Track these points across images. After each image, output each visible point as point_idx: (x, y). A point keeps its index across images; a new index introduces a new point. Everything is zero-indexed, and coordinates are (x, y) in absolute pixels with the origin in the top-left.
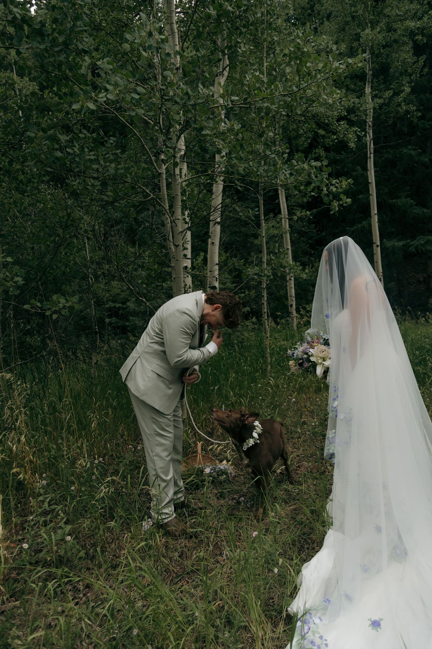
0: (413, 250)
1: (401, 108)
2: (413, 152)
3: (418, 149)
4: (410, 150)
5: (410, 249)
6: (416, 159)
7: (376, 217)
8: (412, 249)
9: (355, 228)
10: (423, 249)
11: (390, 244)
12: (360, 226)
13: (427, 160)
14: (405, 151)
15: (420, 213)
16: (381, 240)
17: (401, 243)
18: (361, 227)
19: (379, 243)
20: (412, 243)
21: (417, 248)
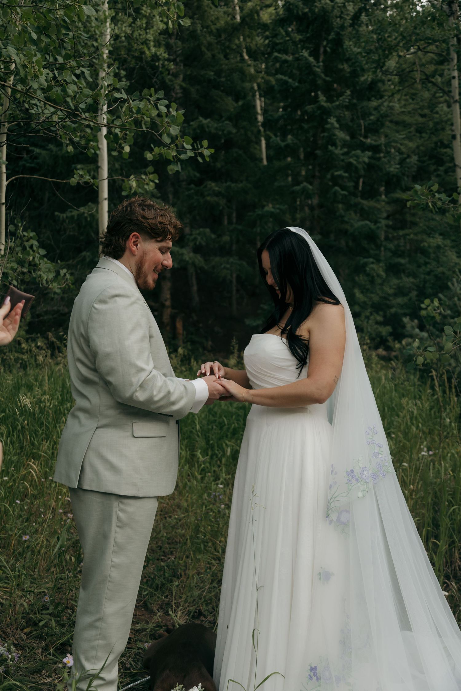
1: (149, 49)
9: (69, 214)
12: (75, 213)
18: (78, 215)
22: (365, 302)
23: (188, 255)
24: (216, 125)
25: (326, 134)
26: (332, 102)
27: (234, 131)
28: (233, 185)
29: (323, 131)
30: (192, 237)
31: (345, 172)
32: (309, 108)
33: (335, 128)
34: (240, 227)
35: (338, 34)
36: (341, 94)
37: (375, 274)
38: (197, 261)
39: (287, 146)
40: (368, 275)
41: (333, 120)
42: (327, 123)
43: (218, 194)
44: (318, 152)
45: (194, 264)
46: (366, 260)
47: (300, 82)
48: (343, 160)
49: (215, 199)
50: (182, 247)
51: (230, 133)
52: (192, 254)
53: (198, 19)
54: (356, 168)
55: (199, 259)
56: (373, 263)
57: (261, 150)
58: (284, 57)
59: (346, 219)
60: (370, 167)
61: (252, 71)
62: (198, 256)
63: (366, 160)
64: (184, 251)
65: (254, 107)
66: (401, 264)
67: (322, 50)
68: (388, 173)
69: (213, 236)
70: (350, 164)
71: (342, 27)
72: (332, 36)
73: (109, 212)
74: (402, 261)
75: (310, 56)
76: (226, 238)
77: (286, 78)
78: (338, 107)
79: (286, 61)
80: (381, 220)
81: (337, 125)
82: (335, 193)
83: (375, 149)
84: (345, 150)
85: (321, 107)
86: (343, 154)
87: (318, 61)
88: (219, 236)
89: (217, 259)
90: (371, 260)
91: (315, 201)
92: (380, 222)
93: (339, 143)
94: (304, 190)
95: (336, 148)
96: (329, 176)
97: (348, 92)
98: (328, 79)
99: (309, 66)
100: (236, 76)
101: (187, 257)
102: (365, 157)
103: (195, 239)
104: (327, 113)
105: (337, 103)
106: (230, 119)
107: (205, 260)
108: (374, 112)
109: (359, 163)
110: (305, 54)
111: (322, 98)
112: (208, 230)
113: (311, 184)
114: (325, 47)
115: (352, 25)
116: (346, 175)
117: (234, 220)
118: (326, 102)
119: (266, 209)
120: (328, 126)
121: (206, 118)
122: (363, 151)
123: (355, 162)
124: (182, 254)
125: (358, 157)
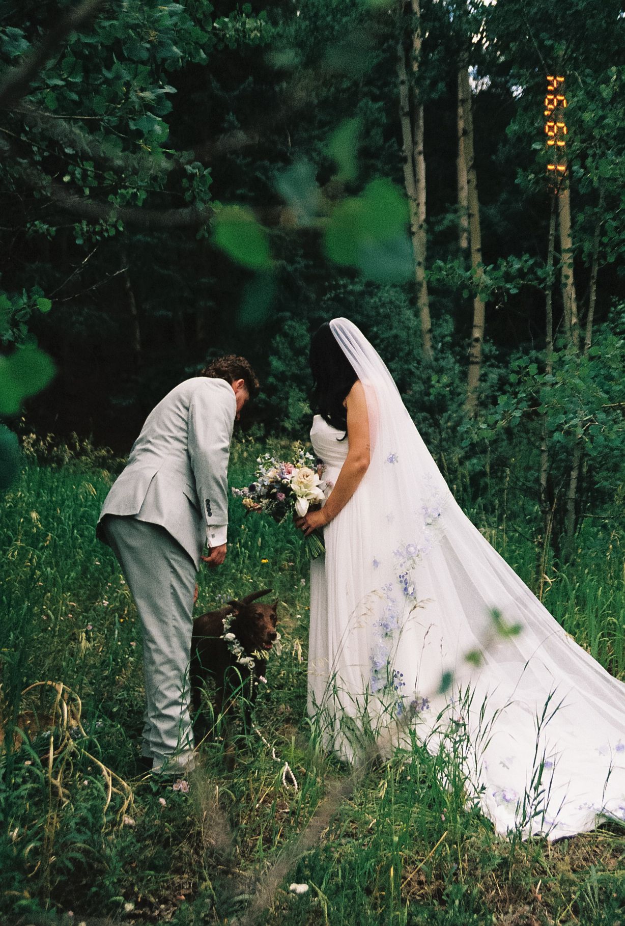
22: (283, 373)
25: (222, 136)
26: (229, 90)
29: (218, 130)
32: (196, 97)
33: (235, 128)
36: (240, 79)
37: (295, 334)
40: (285, 335)
41: (231, 117)
42: (224, 120)
48: (246, 174)
56: (292, 319)
78: (239, 96)
80: (298, 259)
81: (238, 125)
84: (249, 160)
85: (212, 97)
86: (246, 165)
90: (288, 314)
92: (299, 263)
93: (240, 149)
95: (238, 157)
97: (251, 79)
104: (223, 106)
105: (236, 93)
109: (268, 178)
111: (214, 84)
116: (252, 194)
118: (220, 89)
123: (263, 178)
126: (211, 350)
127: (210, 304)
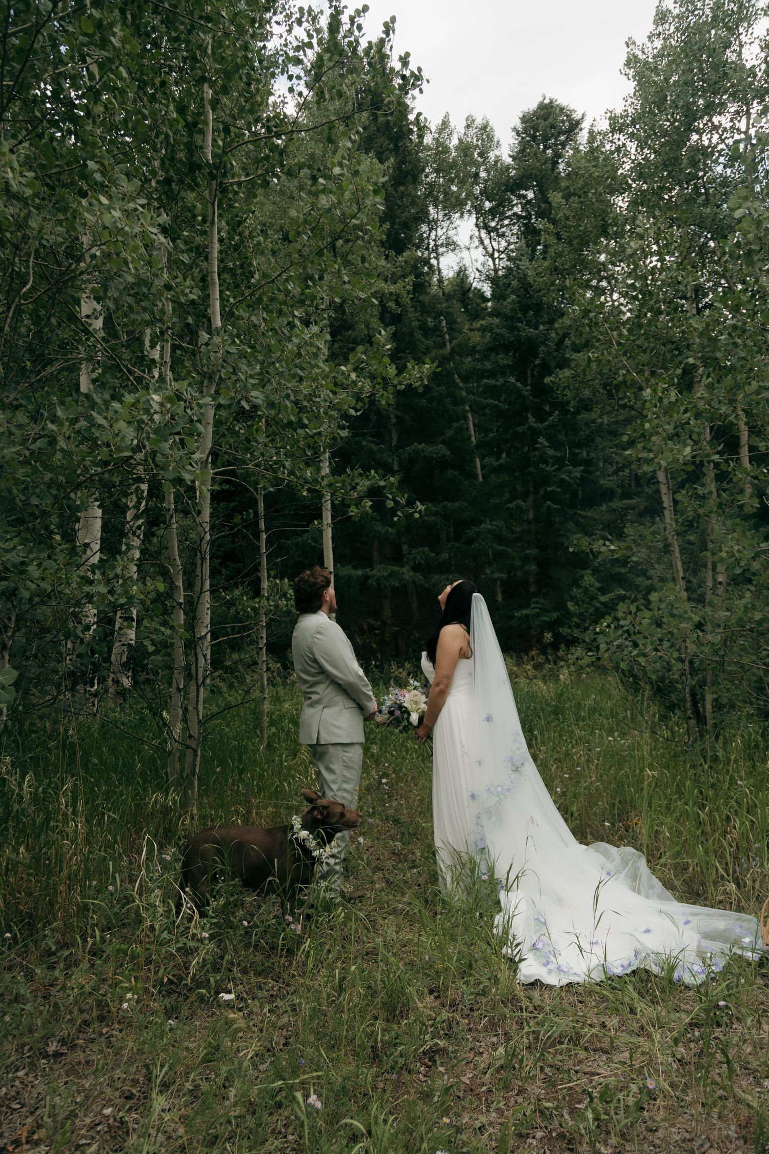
0: (374, 583)
2: (375, 448)
3: (378, 444)
4: (371, 442)
5: (370, 581)
6: (378, 457)
7: (330, 530)
8: (372, 582)
10: (387, 584)
11: (345, 573)
13: (390, 460)
14: (364, 443)
15: (383, 532)
16: (335, 566)
17: (360, 572)
19: (332, 570)
20: (370, 573)
21: (378, 581)
23: (407, 573)
24: (430, 449)
25: (537, 453)
26: (542, 421)
27: (448, 453)
28: (449, 505)
29: (536, 449)
30: (411, 557)
31: (558, 487)
32: (520, 429)
33: (545, 447)
34: (458, 545)
35: (543, 359)
36: (550, 414)
38: (417, 580)
39: (501, 465)
41: (541, 440)
42: (537, 443)
43: (435, 514)
44: (531, 469)
45: (414, 582)
46: (582, 572)
47: (509, 404)
48: (555, 476)
49: (433, 518)
50: (402, 566)
51: (444, 455)
52: (412, 573)
53: (410, 353)
54: (568, 483)
55: (419, 577)
57: (475, 467)
58: (493, 382)
59: (562, 533)
60: (583, 480)
61: (464, 394)
62: (418, 574)
63: (578, 475)
64: (404, 570)
65: (468, 429)
66: (621, 574)
67: (529, 373)
68: (602, 486)
69: (432, 555)
70: (563, 480)
71: (549, 353)
72: (537, 362)
73: (333, 538)
74: (623, 570)
75: (517, 380)
76: (445, 556)
77: (496, 402)
78: (548, 426)
79: (495, 386)
81: (547, 444)
82: (549, 508)
83: (588, 463)
84: (556, 467)
85: (530, 428)
86: (555, 470)
87: (526, 385)
88: (438, 554)
89: (437, 577)
91: (531, 516)
92: (596, 534)
93: (550, 460)
94: (518, 507)
95: (547, 466)
96: (542, 492)
97: (557, 412)
98: (536, 400)
99: (518, 390)
100: (448, 401)
101: (407, 577)
102: (577, 472)
103: (415, 558)
104: (535, 433)
105: (547, 423)
106: (443, 442)
107: (425, 578)
108: (583, 428)
109: (571, 478)
110: (512, 380)
111: (532, 419)
112: (427, 549)
113: (525, 501)
114: (532, 370)
115: (557, 350)
116: (559, 490)
117: (452, 535)
118: (536, 422)
119: (483, 526)
120: (537, 446)
121: (420, 444)
122: (574, 467)
123: (567, 478)
124: (403, 573)
125: (570, 472)
126: (534, 599)
127: (533, 567)
